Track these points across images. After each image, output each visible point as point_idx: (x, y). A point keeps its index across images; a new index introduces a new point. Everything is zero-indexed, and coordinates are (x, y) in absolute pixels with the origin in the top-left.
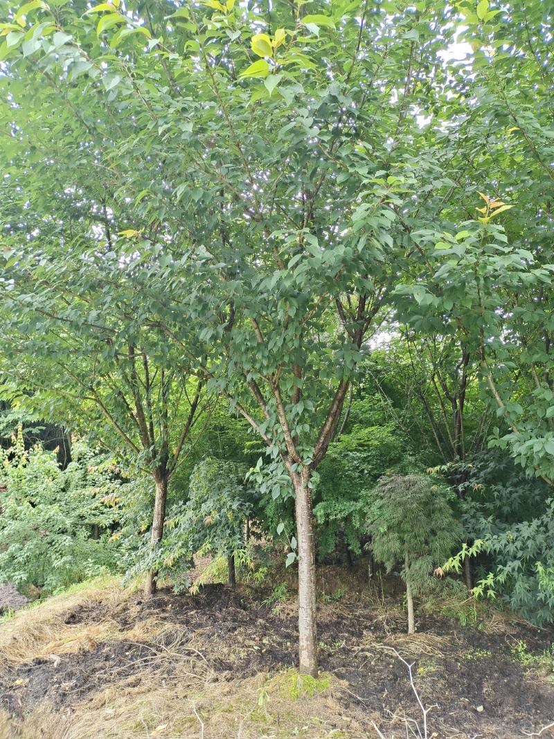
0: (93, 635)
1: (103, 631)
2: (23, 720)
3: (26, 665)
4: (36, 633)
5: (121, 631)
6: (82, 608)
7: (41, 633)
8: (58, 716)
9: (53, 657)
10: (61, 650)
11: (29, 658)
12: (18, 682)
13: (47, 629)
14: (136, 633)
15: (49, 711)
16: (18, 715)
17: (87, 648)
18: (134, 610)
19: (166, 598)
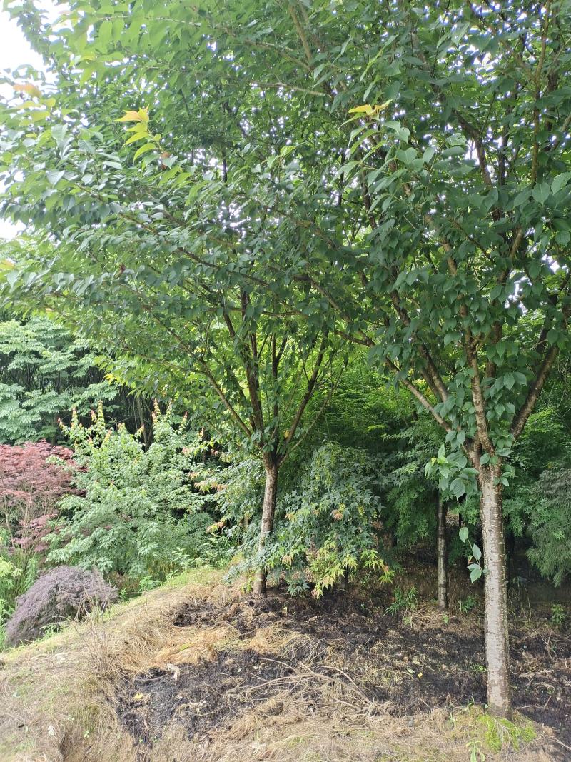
0: (211, 642)
1: (221, 637)
2: (151, 747)
3: (143, 676)
4: (147, 636)
5: (242, 638)
6: (187, 607)
7: (151, 636)
8: (192, 746)
9: (171, 667)
10: (179, 659)
11: (145, 667)
12: (138, 697)
13: (157, 630)
14: (259, 642)
15: (180, 737)
16: (145, 741)
17: (208, 657)
18: (248, 612)
19: (280, 599)
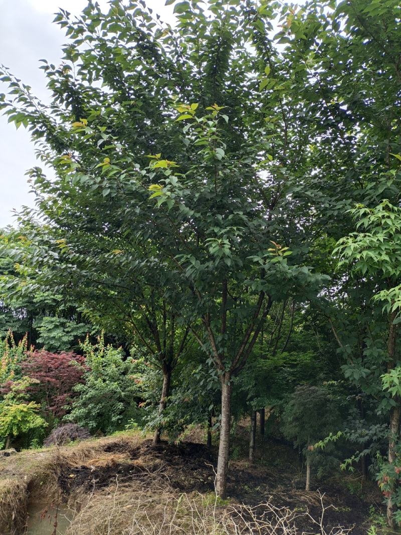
2: (69, 495)
3: (77, 468)
5: (131, 459)
6: (115, 444)
7: (89, 453)
8: (86, 495)
9: (92, 467)
10: (97, 464)
11: (80, 464)
12: (71, 476)
13: (93, 452)
14: (140, 461)
16: (67, 492)
17: (110, 465)
18: (142, 450)
19: (164, 446)
